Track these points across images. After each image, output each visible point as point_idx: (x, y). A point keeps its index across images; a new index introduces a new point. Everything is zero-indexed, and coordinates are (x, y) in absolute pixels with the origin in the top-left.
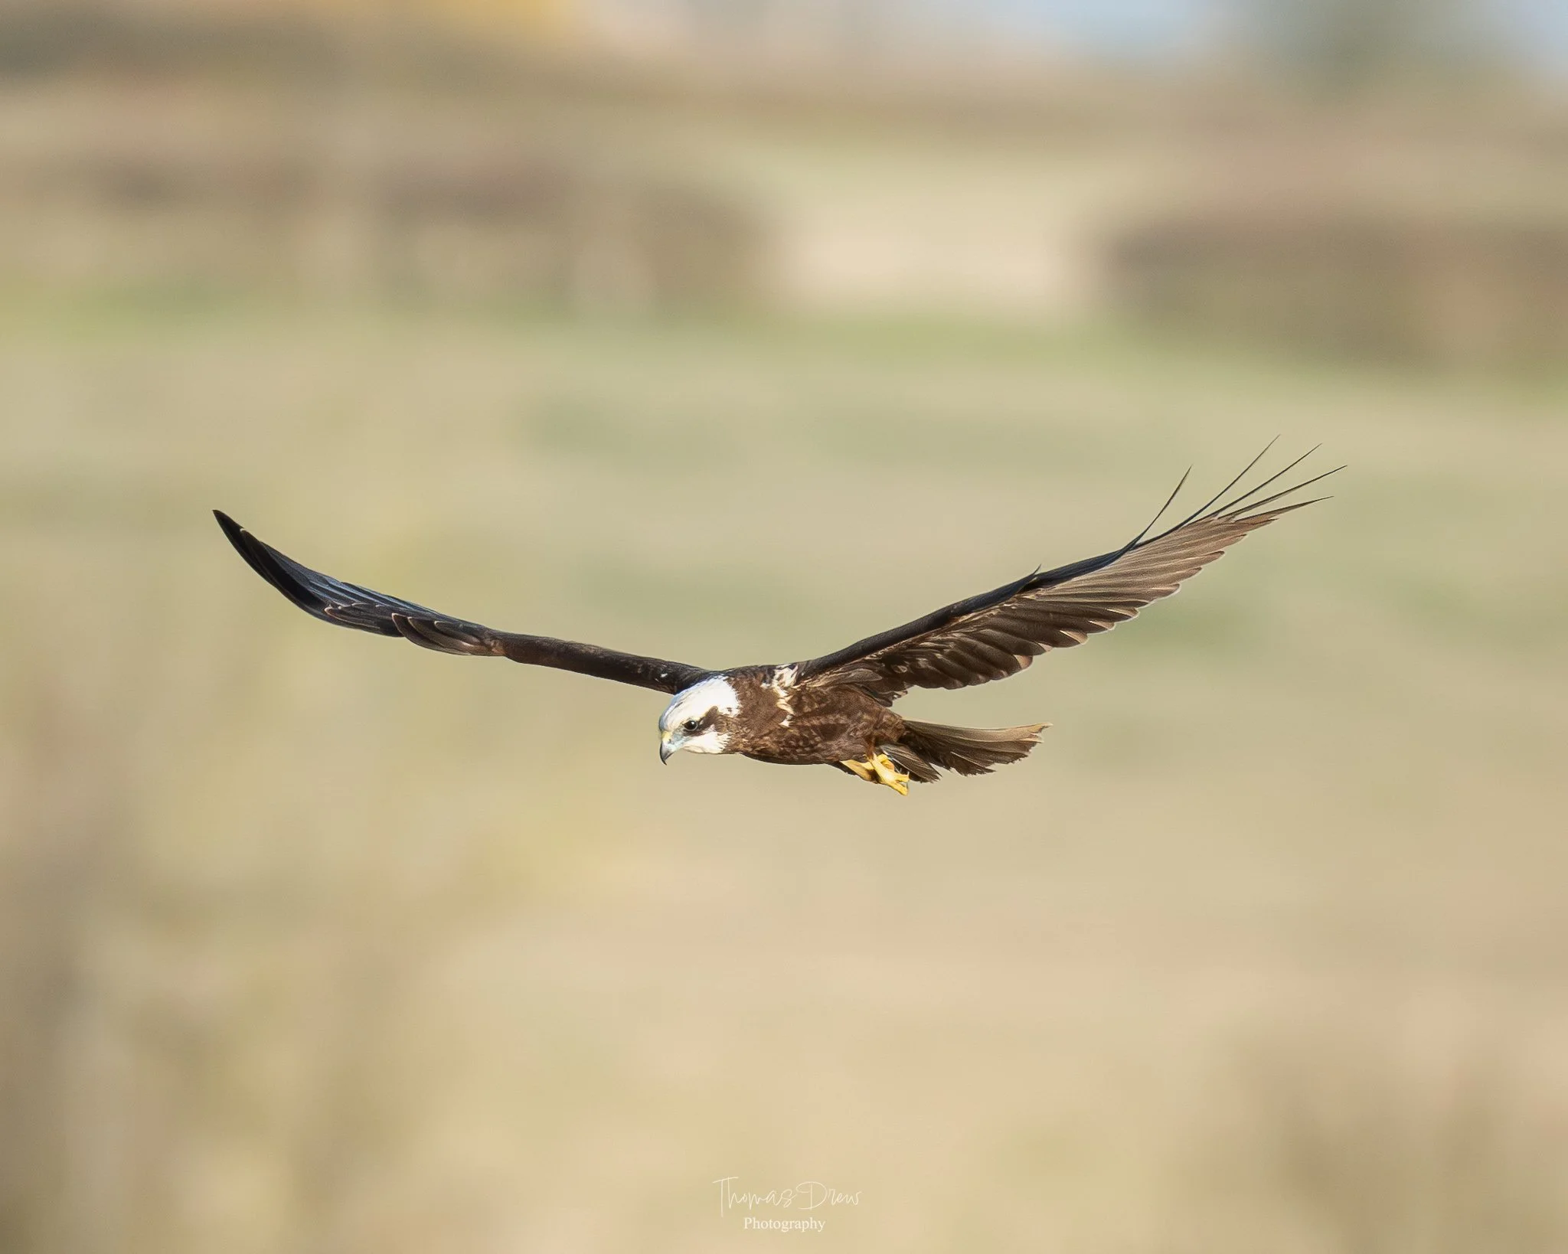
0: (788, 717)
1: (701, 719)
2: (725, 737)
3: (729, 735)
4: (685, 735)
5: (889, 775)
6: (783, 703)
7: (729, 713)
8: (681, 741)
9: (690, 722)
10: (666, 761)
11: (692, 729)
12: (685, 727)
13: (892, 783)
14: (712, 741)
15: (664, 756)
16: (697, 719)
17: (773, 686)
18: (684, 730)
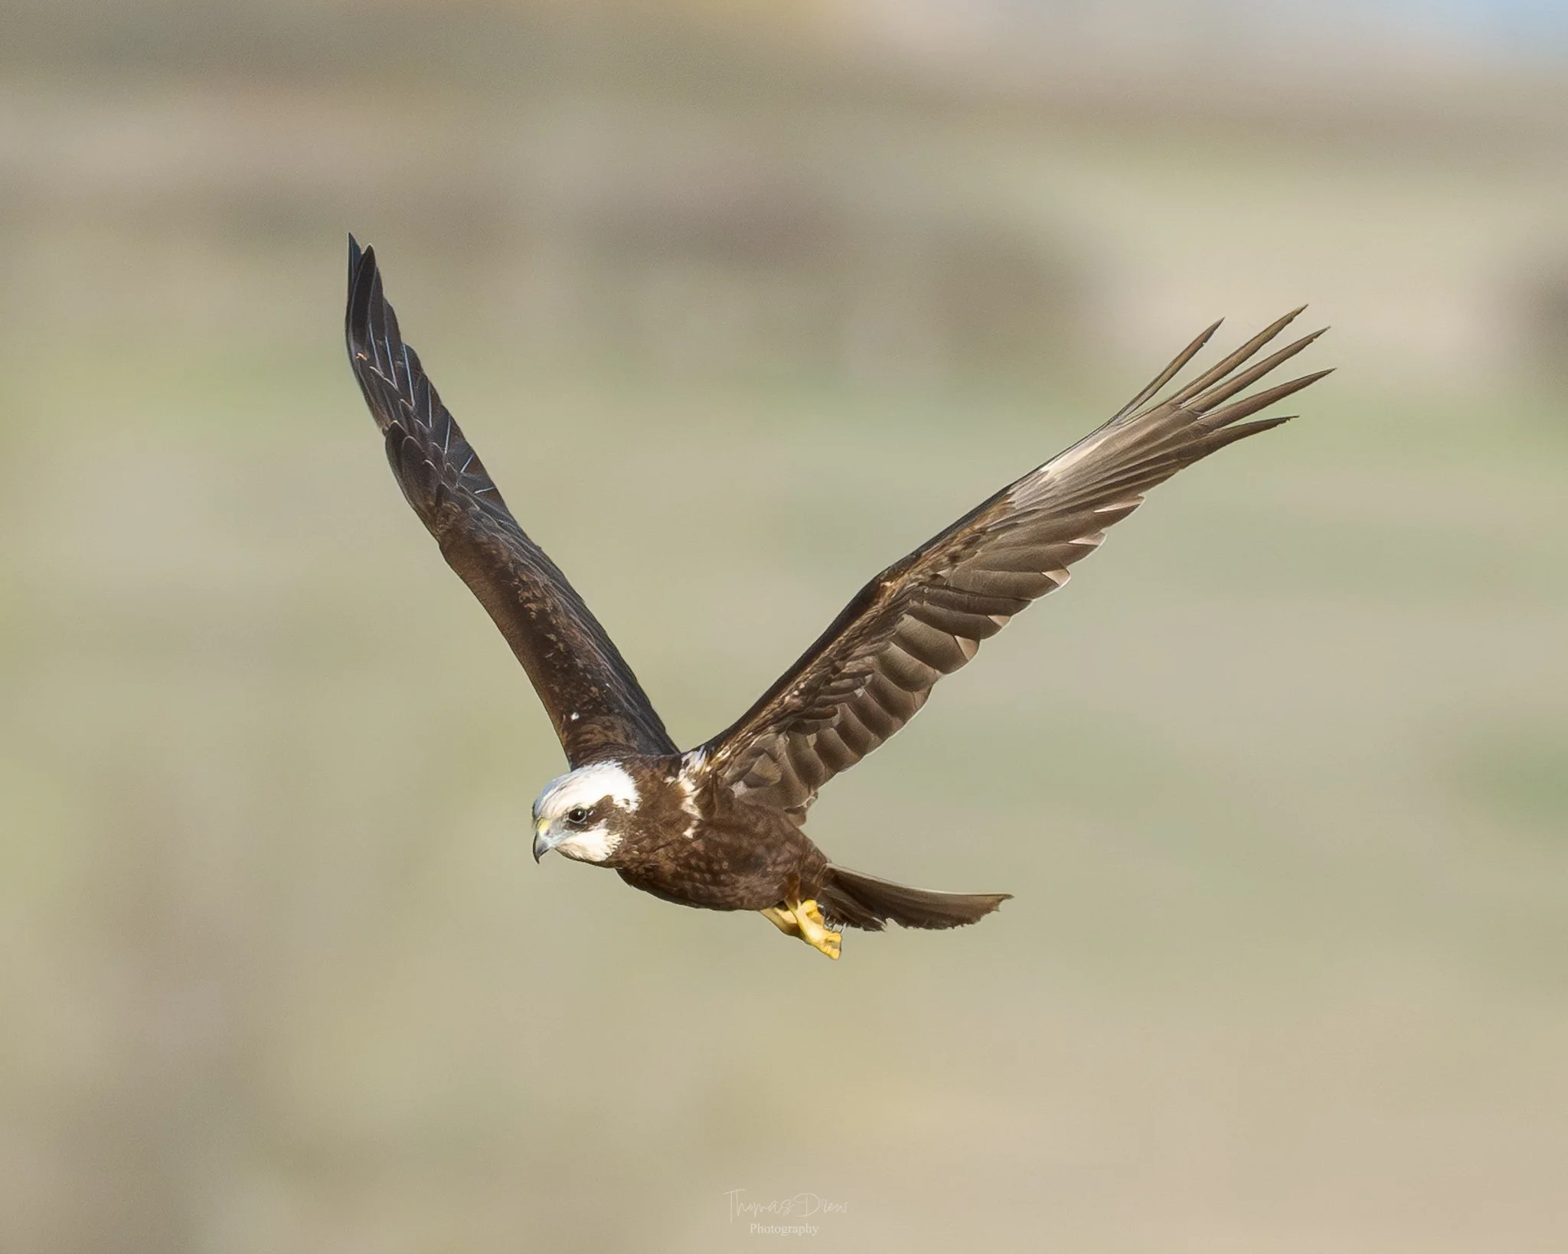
0: (695, 823)
1: (592, 808)
2: (616, 838)
3: (621, 836)
4: (565, 828)
5: (815, 931)
6: (690, 806)
7: (625, 806)
8: (560, 836)
9: (577, 810)
10: (540, 860)
11: (578, 820)
12: (570, 817)
13: (819, 942)
14: (598, 842)
15: (538, 853)
16: (586, 806)
17: (680, 780)
18: (567, 821)
